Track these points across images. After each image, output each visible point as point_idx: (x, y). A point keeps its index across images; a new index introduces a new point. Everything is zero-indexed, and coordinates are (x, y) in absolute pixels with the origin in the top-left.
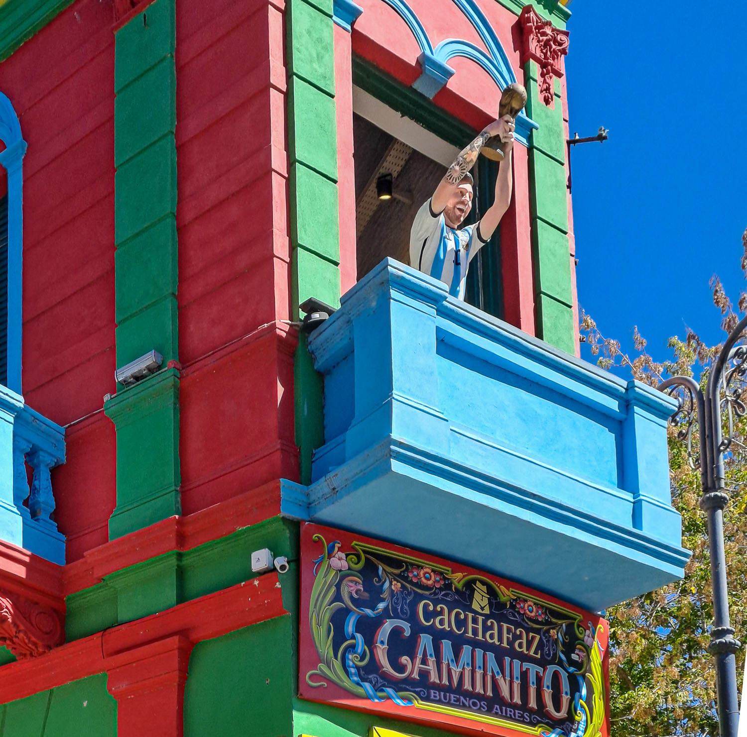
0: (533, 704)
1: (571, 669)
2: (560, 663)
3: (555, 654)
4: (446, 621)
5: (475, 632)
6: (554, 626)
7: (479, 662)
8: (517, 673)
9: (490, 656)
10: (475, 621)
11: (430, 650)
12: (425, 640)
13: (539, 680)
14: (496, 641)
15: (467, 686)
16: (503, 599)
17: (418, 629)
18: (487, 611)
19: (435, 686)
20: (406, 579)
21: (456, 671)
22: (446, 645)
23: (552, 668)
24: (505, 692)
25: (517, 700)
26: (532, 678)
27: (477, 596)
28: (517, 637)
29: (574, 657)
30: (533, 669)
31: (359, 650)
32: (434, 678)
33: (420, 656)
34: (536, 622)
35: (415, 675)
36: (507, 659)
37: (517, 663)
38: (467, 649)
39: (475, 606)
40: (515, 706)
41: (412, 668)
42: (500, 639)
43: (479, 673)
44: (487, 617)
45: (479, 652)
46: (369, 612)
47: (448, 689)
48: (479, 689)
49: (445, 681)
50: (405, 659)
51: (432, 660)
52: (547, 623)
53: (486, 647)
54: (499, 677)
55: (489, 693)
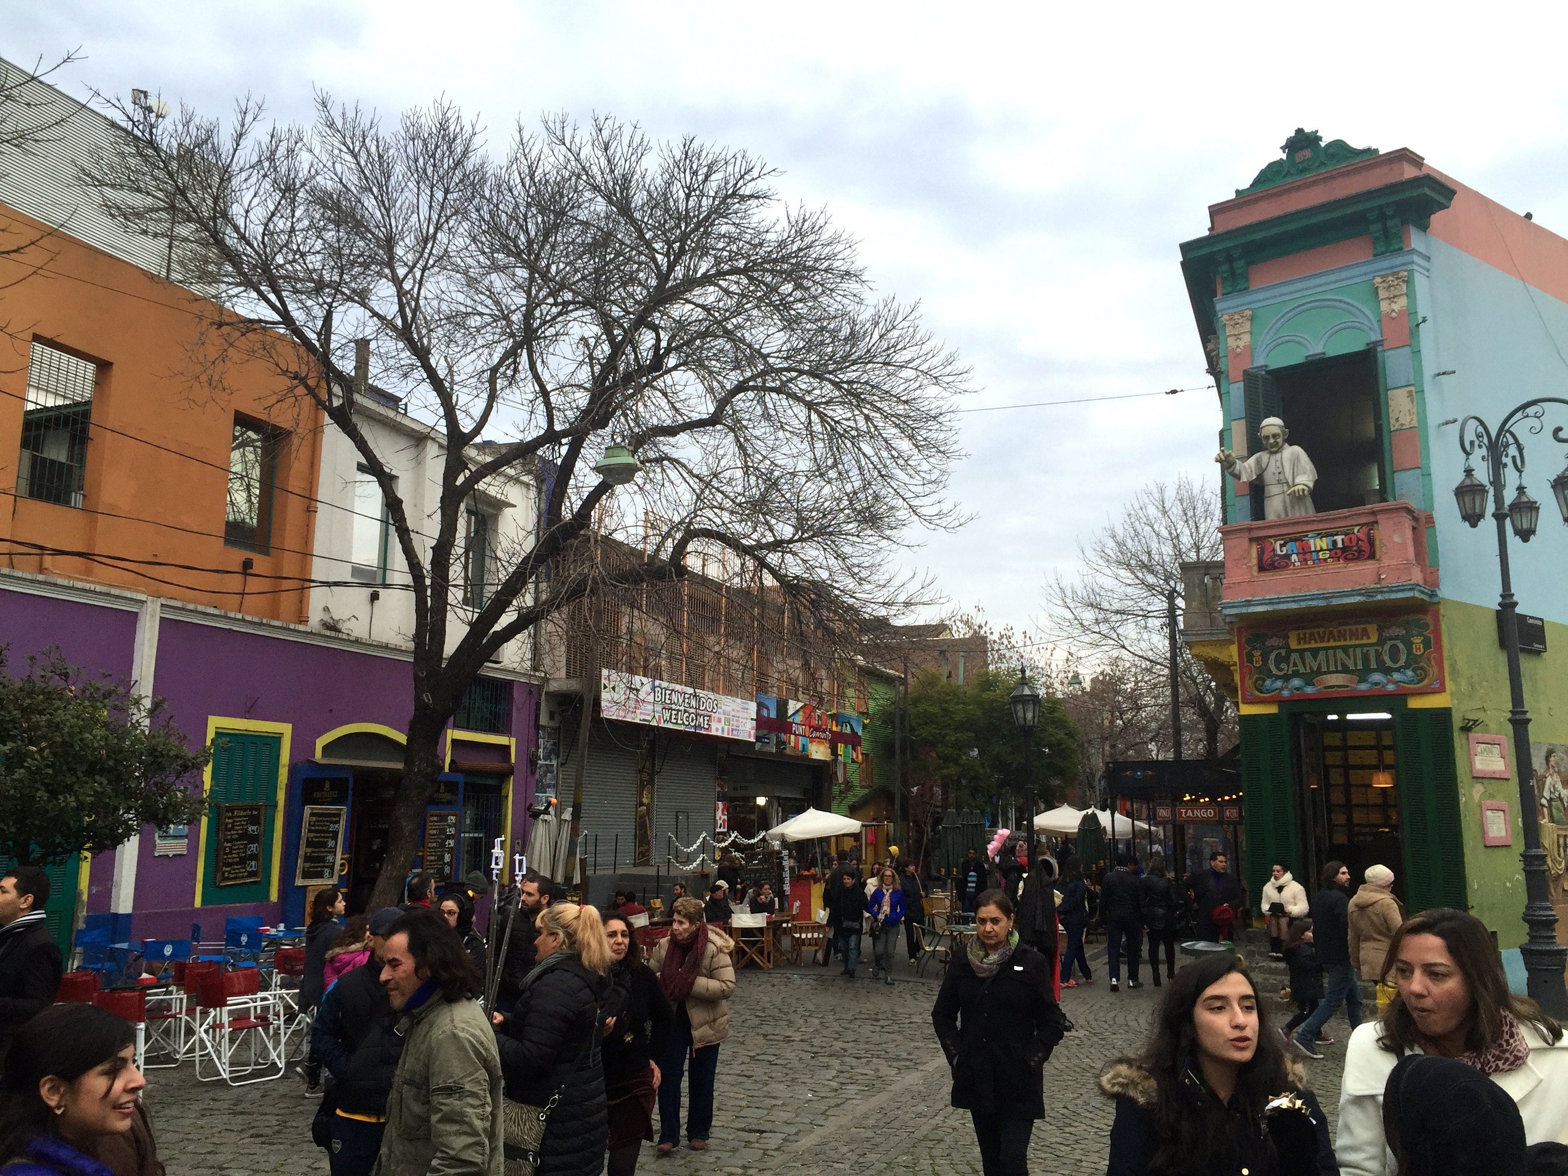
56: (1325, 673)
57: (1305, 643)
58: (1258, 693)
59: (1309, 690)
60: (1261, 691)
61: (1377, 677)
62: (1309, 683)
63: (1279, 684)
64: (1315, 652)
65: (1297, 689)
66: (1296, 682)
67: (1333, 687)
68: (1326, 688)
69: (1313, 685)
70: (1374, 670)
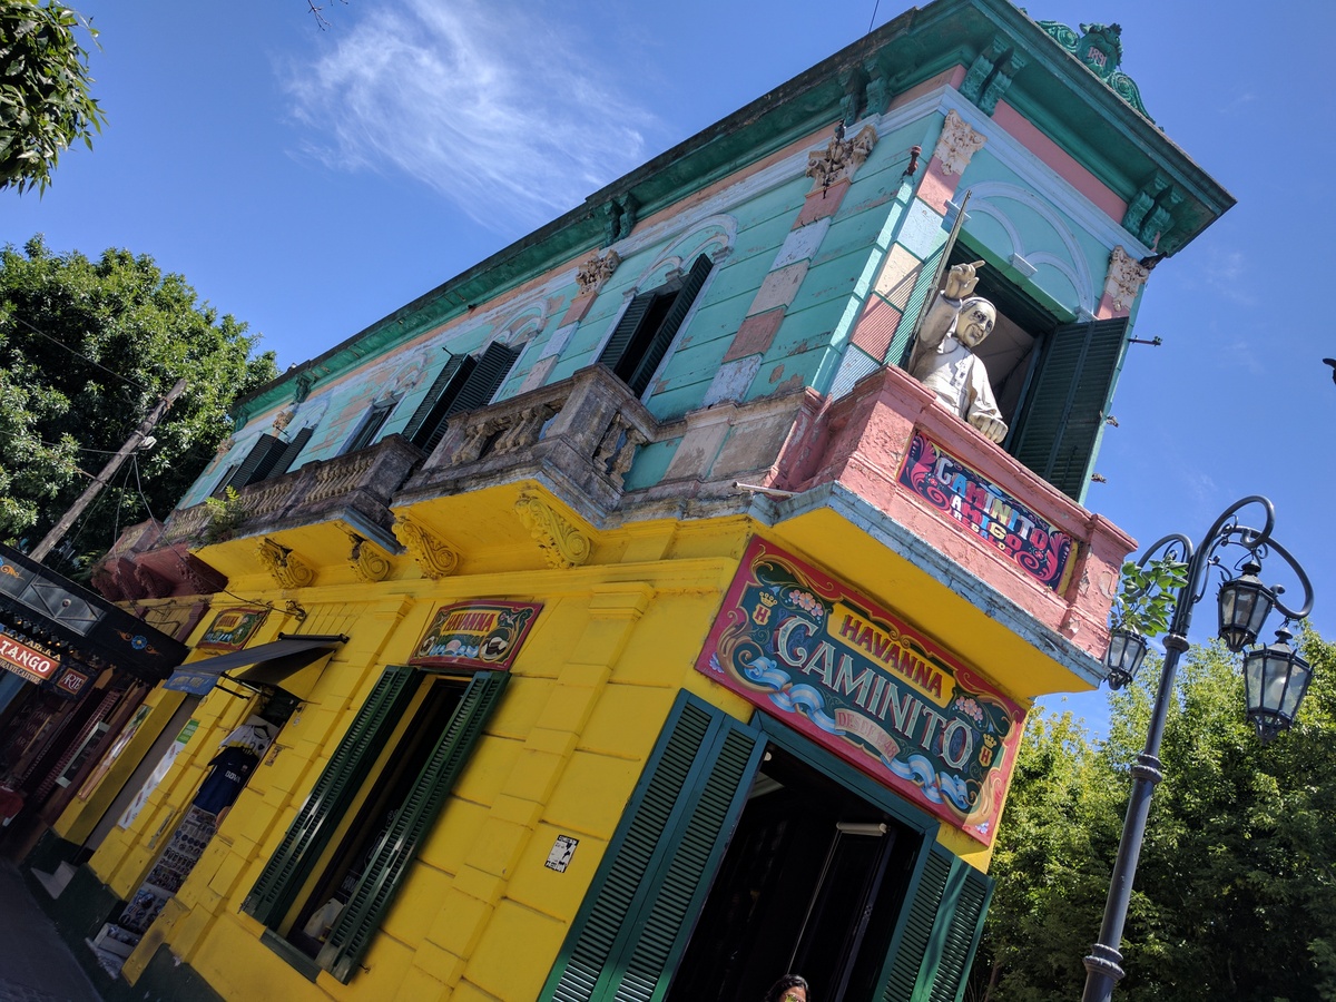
56: (858, 709)
57: (853, 639)
58: (732, 668)
59: (823, 722)
60: (741, 670)
61: (922, 765)
62: (829, 711)
63: (779, 678)
64: (860, 664)
65: (805, 707)
66: (808, 694)
67: (859, 740)
68: (849, 735)
69: (832, 716)
70: (924, 752)
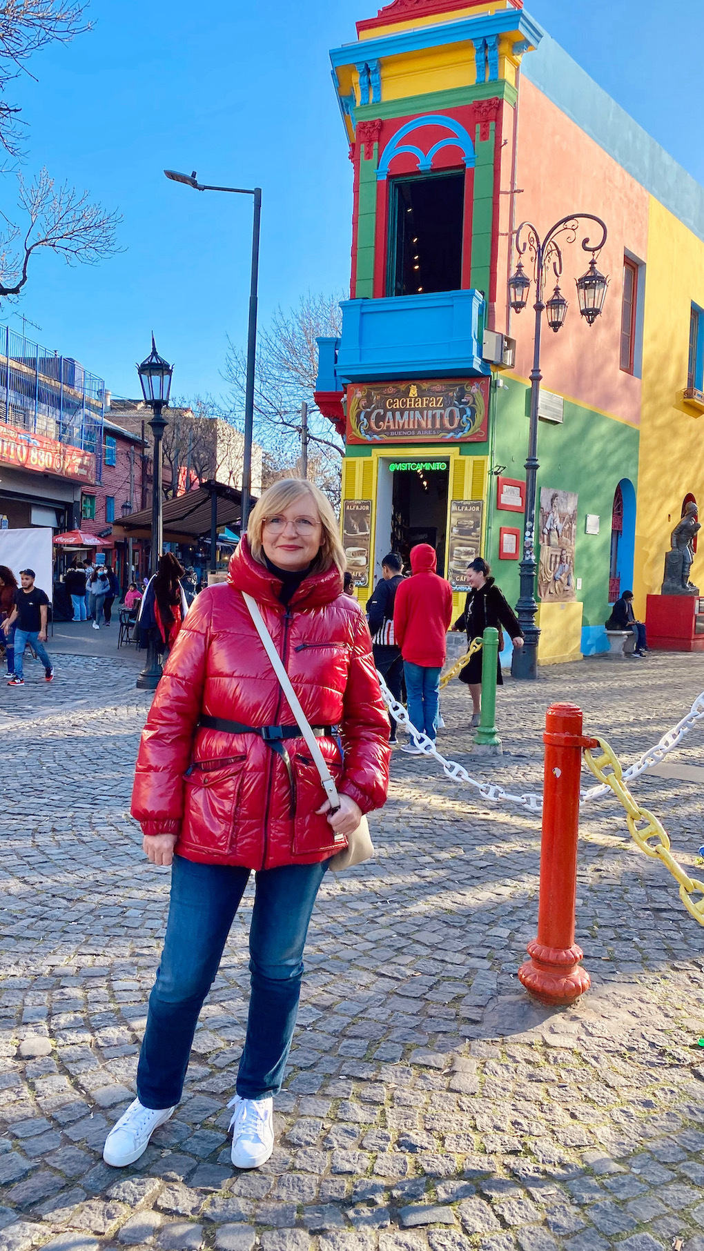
0: (438, 426)
1: (461, 406)
2: (455, 405)
3: (451, 403)
4: (398, 404)
5: (410, 405)
6: (451, 391)
7: (412, 416)
8: (430, 416)
9: (417, 412)
10: (410, 401)
11: (391, 417)
12: (389, 414)
13: (442, 416)
14: (420, 406)
15: (406, 427)
16: (424, 388)
17: (386, 410)
18: (416, 395)
19: (393, 431)
20: (381, 394)
21: (401, 422)
22: (398, 414)
23: (448, 410)
24: (424, 424)
25: (430, 426)
26: (438, 416)
27: (411, 391)
28: (429, 402)
29: (463, 400)
30: (439, 412)
31: (365, 424)
32: (392, 427)
33: (387, 420)
34: (441, 392)
35: (385, 428)
36: (425, 412)
37: (430, 412)
38: (407, 413)
39: (411, 395)
40: (428, 430)
41: (383, 425)
42: (422, 404)
43: (412, 420)
44: (416, 398)
45: (412, 412)
46: (369, 410)
47: (399, 430)
48: (411, 427)
49: (397, 427)
50: (381, 423)
51: (391, 421)
52: (447, 390)
53: (415, 409)
54: (421, 420)
55: (416, 427)
